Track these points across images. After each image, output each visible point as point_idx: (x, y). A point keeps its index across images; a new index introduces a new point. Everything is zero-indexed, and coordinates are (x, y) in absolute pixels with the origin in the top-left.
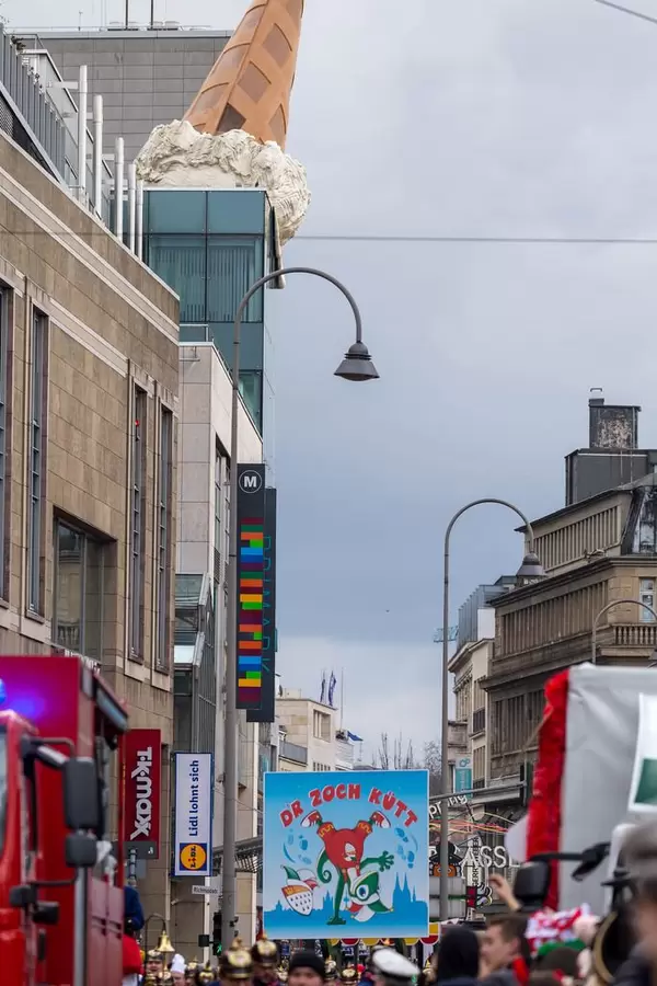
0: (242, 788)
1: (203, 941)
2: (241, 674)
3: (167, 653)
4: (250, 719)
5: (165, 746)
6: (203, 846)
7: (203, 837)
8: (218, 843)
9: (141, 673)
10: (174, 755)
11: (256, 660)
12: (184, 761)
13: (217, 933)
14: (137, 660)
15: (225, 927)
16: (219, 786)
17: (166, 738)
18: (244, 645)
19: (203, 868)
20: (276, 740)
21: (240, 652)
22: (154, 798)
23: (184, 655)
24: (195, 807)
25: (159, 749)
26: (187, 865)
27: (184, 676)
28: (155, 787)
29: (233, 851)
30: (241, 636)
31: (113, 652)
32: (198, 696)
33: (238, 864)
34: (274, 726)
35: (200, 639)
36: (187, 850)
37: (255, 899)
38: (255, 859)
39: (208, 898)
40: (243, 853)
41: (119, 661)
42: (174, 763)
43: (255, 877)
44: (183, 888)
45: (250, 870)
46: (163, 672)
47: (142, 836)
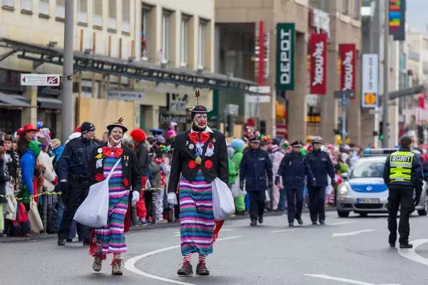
0: (391, 70)
1: (375, 134)
2: (391, 19)
3: (358, 10)
4: (395, 39)
5: (358, 51)
6: (375, 94)
7: (374, 90)
8: (381, 92)
9: (347, 19)
10: (361, 55)
11: (397, 14)
12: (366, 57)
13: (381, 131)
14: (346, 13)
15: (385, 127)
16: (382, 66)
17: (358, 47)
18: (393, 7)
19: (375, 103)
20: (406, 50)
21: (390, 10)
22: (353, 73)
23: (366, 11)
24: (371, 78)
25: (355, 52)
26: (368, 102)
27: (366, 22)
28: (354, 69)
29: (388, 96)
30: (391, 4)
31: (335, 10)
32: (372, 29)
33: (389, 102)
34: (406, 43)
35: (373, 4)
36: (368, 96)
37: (398, 118)
38: (397, 100)
39: (376, 115)
40: (392, 97)
41: (338, 15)
42: (361, 58)
43: (397, 108)
44: (366, 112)
45: (395, 105)
46: (357, 18)
47: (348, 90)
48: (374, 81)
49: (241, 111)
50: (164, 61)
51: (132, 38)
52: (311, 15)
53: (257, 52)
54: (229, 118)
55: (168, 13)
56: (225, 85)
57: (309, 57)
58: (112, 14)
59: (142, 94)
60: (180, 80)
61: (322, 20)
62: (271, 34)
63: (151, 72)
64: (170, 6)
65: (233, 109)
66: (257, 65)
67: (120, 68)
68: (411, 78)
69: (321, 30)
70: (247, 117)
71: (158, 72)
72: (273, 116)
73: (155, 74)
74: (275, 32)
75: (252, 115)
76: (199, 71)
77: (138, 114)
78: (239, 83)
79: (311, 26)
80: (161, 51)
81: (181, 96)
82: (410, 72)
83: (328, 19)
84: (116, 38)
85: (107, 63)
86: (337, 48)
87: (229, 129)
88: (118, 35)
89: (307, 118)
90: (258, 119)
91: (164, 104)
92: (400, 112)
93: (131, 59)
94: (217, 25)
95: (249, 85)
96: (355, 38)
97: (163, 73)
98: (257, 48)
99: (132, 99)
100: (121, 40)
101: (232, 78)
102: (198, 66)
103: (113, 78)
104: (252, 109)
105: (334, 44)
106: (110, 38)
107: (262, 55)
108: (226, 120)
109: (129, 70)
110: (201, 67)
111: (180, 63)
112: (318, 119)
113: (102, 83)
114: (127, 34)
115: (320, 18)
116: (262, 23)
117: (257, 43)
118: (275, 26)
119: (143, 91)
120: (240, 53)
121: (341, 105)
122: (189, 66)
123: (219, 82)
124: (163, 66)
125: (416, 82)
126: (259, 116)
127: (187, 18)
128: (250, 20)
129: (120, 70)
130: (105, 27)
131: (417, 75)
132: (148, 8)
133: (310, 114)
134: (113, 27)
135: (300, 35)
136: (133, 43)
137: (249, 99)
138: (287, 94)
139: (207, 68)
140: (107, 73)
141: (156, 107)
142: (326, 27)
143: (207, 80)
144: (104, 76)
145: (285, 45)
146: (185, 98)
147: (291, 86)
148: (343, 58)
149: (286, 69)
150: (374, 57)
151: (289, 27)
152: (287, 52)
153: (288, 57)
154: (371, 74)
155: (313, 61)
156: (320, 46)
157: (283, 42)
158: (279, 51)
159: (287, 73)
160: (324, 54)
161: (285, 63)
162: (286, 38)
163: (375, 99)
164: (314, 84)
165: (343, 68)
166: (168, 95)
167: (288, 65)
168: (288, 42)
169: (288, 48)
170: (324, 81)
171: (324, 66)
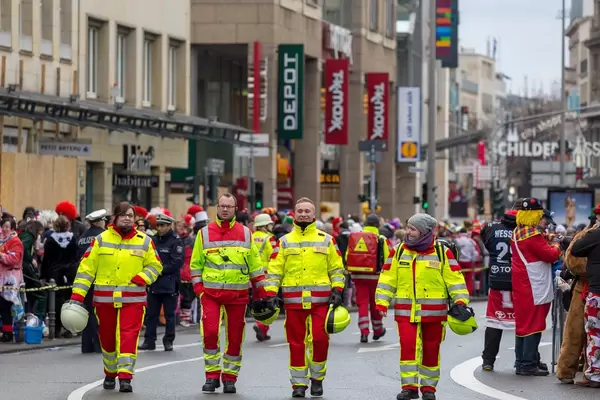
0: (439, 108)
1: (416, 200)
2: (438, 38)
3: (392, 26)
4: (444, 65)
5: (392, 83)
6: (415, 143)
7: (415, 138)
8: (425, 141)
9: (377, 38)
10: (397, 88)
11: (447, 30)
12: (403, 92)
13: (425, 196)
14: (375, 30)
15: (430, 192)
16: (425, 107)
17: (392, 78)
18: (441, 21)
19: (415, 157)
20: (459, 79)
21: (438, 25)
22: (386, 114)
23: (404, 27)
24: (410, 120)
25: (388, 84)
26: (406, 154)
27: (403, 41)
28: (386, 108)
29: (434, 147)
30: (438, 16)
31: (359, 26)
32: (412, 52)
33: (437, 154)
34: (458, 71)
35: (413, 17)
36: (406, 146)
37: (447, 176)
38: (447, 151)
39: (418, 175)
40: (440, 147)
41: (364, 31)
42: (397, 93)
43: (447, 162)
44: (403, 169)
45: (444, 158)
46: (390, 37)
47: (378, 138)
48: (415, 124)
49: (228, 168)
50: (120, 100)
51: (74, 67)
52: (326, 33)
53: (251, 86)
54: (211, 178)
55: (125, 31)
56: (206, 132)
57: (323, 90)
58: (47, 34)
59: (89, 146)
60: (141, 127)
61: (341, 39)
62: (270, 59)
63: (102, 115)
64: (128, 21)
65: (216, 166)
66: (250, 104)
67: (57, 111)
68: (465, 117)
69: (340, 54)
70: (236, 176)
71: (112, 115)
72: (274, 176)
73: (107, 118)
74: (276, 57)
75: (244, 174)
76: (170, 113)
77: (83, 174)
78: (225, 130)
79: (326, 47)
80: (116, 85)
81: (144, 149)
82: (464, 110)
83: (350, 38)
84: (51, 68)
85: (41, 104)
86: (363, 79)
87: (211, 195)
88: (56, 64)
89: (320, 178)
90: (252, 179)
91: (120, 160)
92: (451, 168)
93: (72, 99)
94: (194, 46)
95: (239, 133)
96: (387, 65)
97: (118, 117)
98: (251, 79)
99: (75, 153)
100: (58, 70)
101: (216, 123)
102: (168, 106)
103: (47, 125)
104: (244, 166)
105: (358, 73)
106: (43, 67)
107: (258, 90)
108: (207, 181)
109: (70, 113)
110: (172, 108)
111: (142, 102)
112: (335, 178)
113: (33, 132)
114: (67, 62)
115: (339, 36)
116: (257, 45)
117: (250, 72)
118: (276, 49)
119: (90, 142)
120: (227, 86)
121: (369, 160)
122: (155, 106)
123: (197, 128)
124: (118, 106)
125: (473, 123)
126: (253, 175)
127: (152, 38)
128: (241, 40)
129: (58, 113)
130: (37, 53)
131: (475, 114)
132: (97, 25)
133: (326, 171)
134: (48, 52)
135: (311, 60)
136: (76, 74)
137: (240, 152)
138: (293, 143)
139: (180, 109)
140: (40, 118)
141: (108, 165)
142: (347, 49)
143: (180, 126)
144: (35, 123)
145: (290, 76)
146: (150, 151)
147: (298, 134)
148: (371, 93)
149: (291, 109)
150: (415, 91)
151: (295, 49)
152: (293, 85)
153: (293, 93)
154: (410, 115)
155: (329, 96)
156: (339, 76)
157: (287, 71)
158: (281, 84)
159: (293, 114)
160: (344, 88)
161: (290, 101)
162: (291, 65)
163: (416, 150)
164: (331, 129)
165: (371, 106)
166: (125, 147)
167: (294, 103)
168: (294, 72)
169: (294, 80)
170: (345, 126)
171: (345, 104)
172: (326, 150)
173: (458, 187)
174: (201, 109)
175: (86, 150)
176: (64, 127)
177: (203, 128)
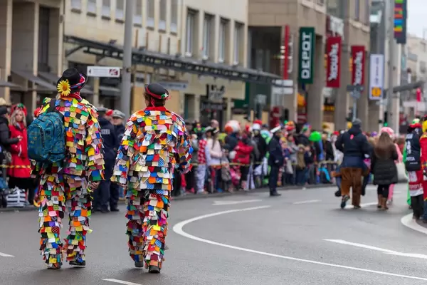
0: (394, 68)
1: (380, 122)
2: (396, 26)
3: (367, 18)
4: (398, 42)
5: (367, 52)
6: (380, 89)
7: (380, 85)
8: (386, 87)
9: (358, 25)
10: (370, 55)
11: (400, 21)
12: (373, 57)
13: (385, 119)
14: (357, 20)
15: (389, 117)
17: (367, 49)
18: (398, 16)
19: (380, 96)
20: (406, 52)
21: (396, 18)
22: (363, 71)
23: (374, 19)
24: (377, 75)
25: (365, 53)
26: (374, 94)
27: (374, 27)
28: (363, 67)
29: (391, 91)
30: (397, 13)
31: (348, 17)
32: (379, 34)
33: (393, 95)
34: (406, 46)
35: (380, 13)
36: (374, 90)
37: (398, 109)
38: (399, 94)
39: (381, 107)
40: (395, 91)
41: (351, 21)
42: (369, 58)
43: (398, 100)
44: (373, 104)
45: (396, 97)
46: (366, 24)
47: (358, 85)
48: (380, 77)
49: (268, 101)
50: (205, 57)
51: (178, 38)
52: (328, 21)
53: (283, 51)
54: (258, 106)
55: (209, 17)
56: (256, 78)
57: (326, 56)
58: (163, 17)
59: (186, 85)
60: (217, 74)
61: (337, 25)
62: (295, 36)
63: (195, 66)
64: (211, 11)
65: (261, 99)
66: (282, 62)
67: (168, 63)
68: (410, 75)
69: (336, 34)
70: (273, 105)
71: (200, 66)
72: (296, 105)
73: (197, 68)
74: (298, 34)
75: (278, 104)
76: (234, 66)
77: (183, 101)
78: (267, 77)
79: (328, 30)
80: (203, 48)
81: (219, 87)
82: (409, 71)
83: (342, 25)
84: (165, 37)
85: (158, 59)
86: (349, 49)
87: (258, 116)
88: (168, 35)
89: (322, 108)
90: (282, 107)
91: (204, 93)
92: (401, 104)
93: (177, 56)
94: (250, 28)
95: (276, 79)
96: (364, 41)
97: (204, 67)
98: (283, 47)
99: (178, 88)
100: (169, 39)
101: (262, 73)
102: (233, 61)
103: (162, 71)
104: (278, 100)
105: (347, 45)
106: (160, 37)
107: (287, 54)
108: (255, 107)
109: (176, 65)
110: (236, 63)
111: (218, 60)
112: (332, 108)
113: (153, 75)
114: (174, 34)
115: (336, 24)
116: (287, 28)
117: (282, 43)
118: (298, 29)
119: (187, 82)
120: (268, 52)
121: (352, 97)
122: (226, 62)
123: (250, 75)
124: (204, 61)
125: (414, 78)
126: (283, 105)
127: (225, 21)
128: (278, 24)
129: (168, 64)
130: (157, 28)
131: (415, 73)
132: (192, 13)
133: (326, 104)
134: (163, 28)
135: (319, 37)
136: (180, 42)
137: (275, 91)
138: (307, 86)
139: (240, 64)
140: (157, 67)
141: (197, 97)
142: (340, 31)
143: (240, 74)
144: (155, 69)
145: (306, 46)
146: (222, 89)
147: (310, 81)
148: (354, 57)
149: (306, 66)
150: (380, 57)
151: (309, 30)
152: (308, 52)
153: (308, 56)
154: (377, 71)
155: (329, 60)
156: (335, 47)
157: (304, 43)
158: (301, 51)
159: (307, 69)
160: (339, 54)
161: (306, 61)
162: (307, 40)
163: (380, 93)
164: (330, 79)
165: (354, 66)
166: (208, 86)
167: (309, 63)
168: (309, 43)
169: (309, 48)
170: (338, 77)
171: (338, 64)
172: (326, 92)
173: (404, 116)
174: (253, 64)
175: (184, 86)
176: (172, 72)
177: (254, 76)
